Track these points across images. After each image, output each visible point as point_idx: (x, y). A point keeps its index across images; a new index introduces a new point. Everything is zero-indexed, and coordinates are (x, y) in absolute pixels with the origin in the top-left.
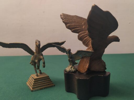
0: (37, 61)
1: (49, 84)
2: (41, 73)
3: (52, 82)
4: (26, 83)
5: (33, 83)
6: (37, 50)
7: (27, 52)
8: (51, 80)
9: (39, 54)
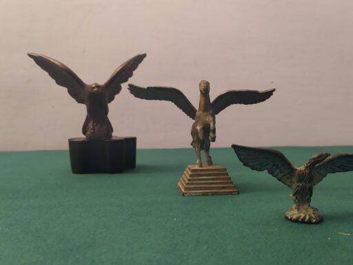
0: (201, 129)
1: (224, 188)
2: (210, 163)
3: (232, 183)
4: (177, 184)
5: (189, 178)
6: (203, 103)
7: (184, 111)
8: (230, 179)
9: (206, 113)
